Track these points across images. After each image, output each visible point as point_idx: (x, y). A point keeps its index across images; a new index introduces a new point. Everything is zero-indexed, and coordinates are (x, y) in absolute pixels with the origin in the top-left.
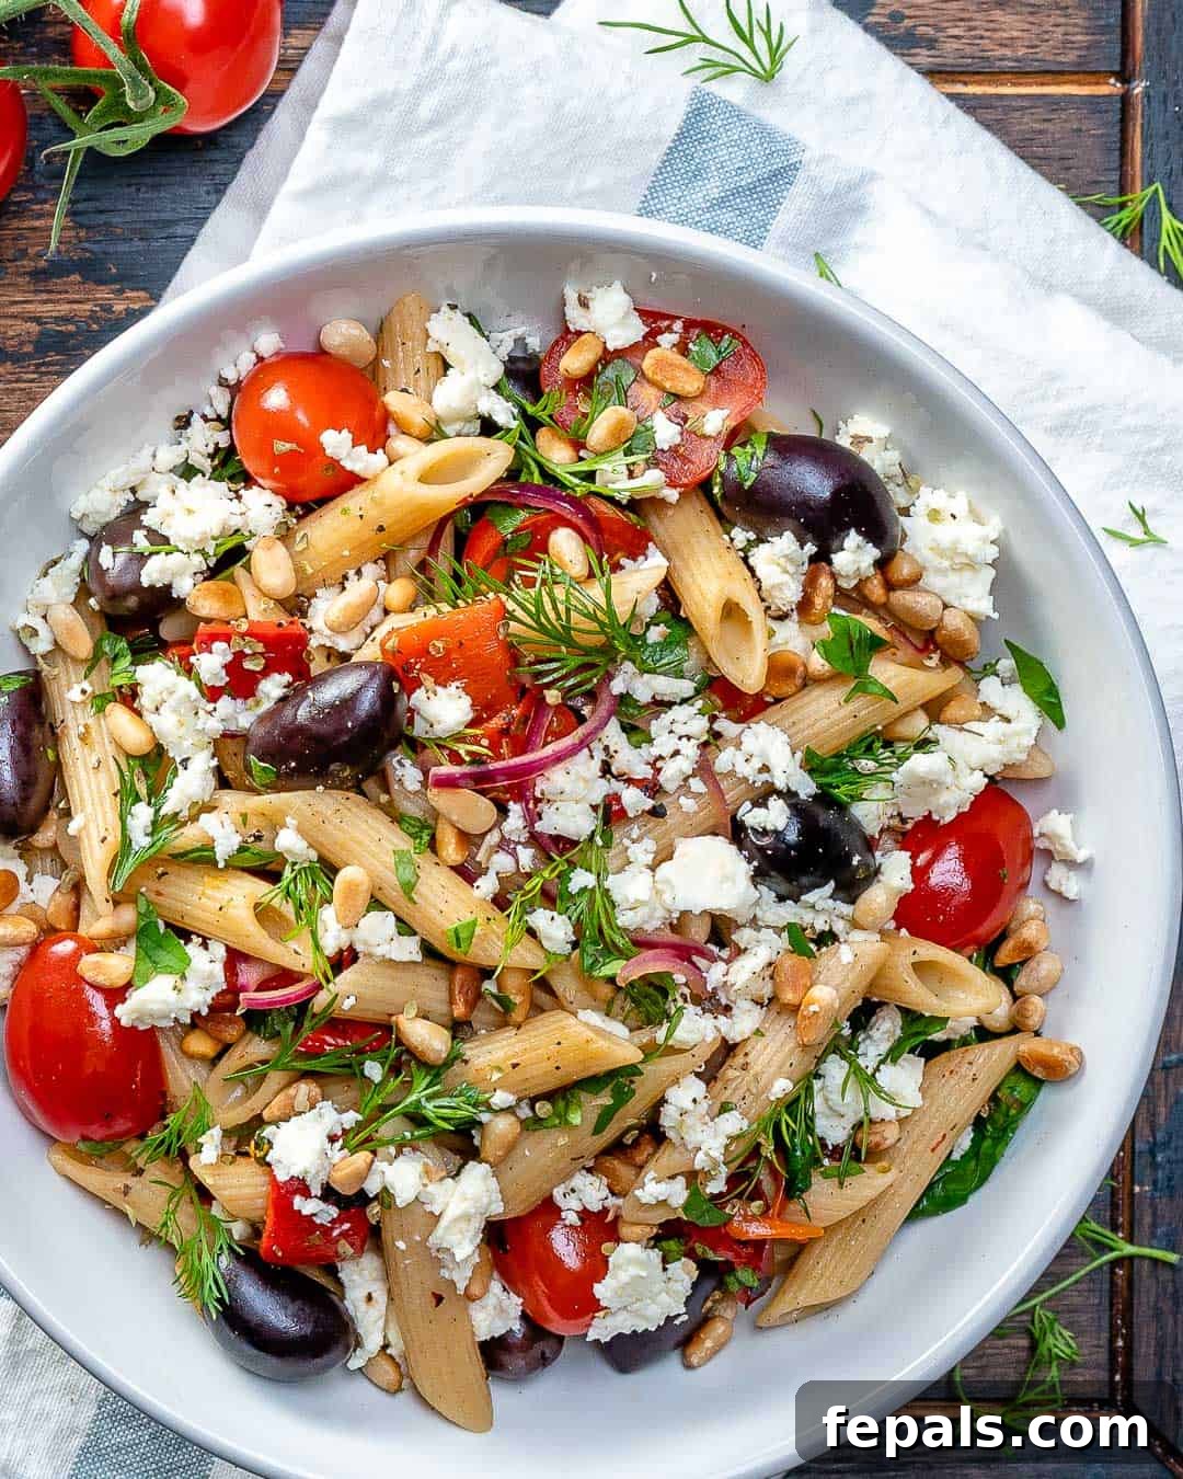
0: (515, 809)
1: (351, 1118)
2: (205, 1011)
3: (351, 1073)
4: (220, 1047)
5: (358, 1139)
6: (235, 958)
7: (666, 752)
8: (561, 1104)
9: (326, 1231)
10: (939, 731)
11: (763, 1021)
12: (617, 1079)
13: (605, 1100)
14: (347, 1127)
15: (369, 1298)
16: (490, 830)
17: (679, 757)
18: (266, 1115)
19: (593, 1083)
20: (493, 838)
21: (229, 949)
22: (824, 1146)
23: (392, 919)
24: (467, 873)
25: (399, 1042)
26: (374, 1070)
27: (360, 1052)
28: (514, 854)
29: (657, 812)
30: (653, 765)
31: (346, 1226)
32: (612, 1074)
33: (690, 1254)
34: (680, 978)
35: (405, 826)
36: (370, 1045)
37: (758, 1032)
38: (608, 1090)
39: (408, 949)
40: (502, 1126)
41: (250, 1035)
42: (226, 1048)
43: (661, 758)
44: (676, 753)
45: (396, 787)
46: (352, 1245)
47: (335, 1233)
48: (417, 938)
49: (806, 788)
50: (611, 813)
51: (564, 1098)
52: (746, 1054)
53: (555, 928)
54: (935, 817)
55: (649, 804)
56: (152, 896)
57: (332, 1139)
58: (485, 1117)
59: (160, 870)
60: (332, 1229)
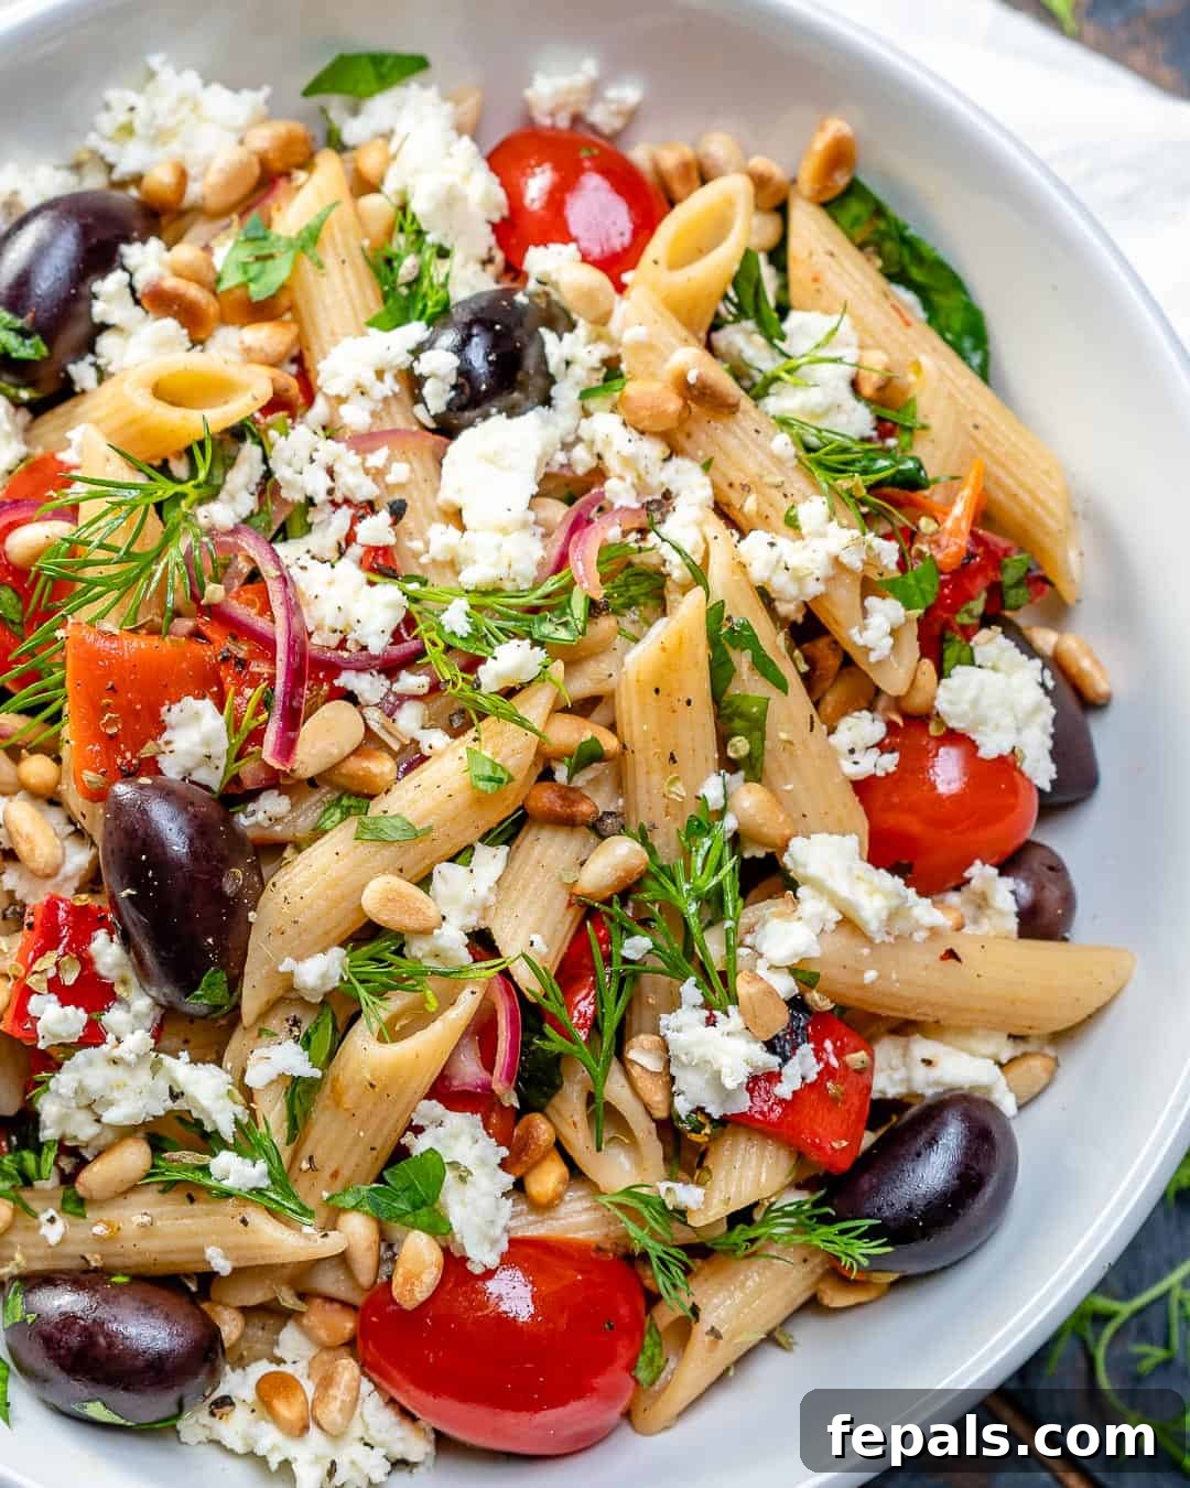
0: (347, 680)
1: (690, 991)
2: (504, 1152)
3: (630, 977)
4: (556, 1156)
5: (719, 989)
6: (444, 1090)
7: (327, 482)
8: (738, 724)
9: (827, 1073)
10: (391, 185)
11: (693, 459)
12: (723, 638)
13: (742, 660)
14: (700, 1000)
15: (928, 1062)
16: (364, 719)
17: (335, 468)
18: (661, 1114)
19: (720, 672)
20: (375, 717)
21: (428, 1097)
22: (869, 440)
23: (445, 867)
24: (412, 758)
25: (608, 902)
26: (637, 946)
27: (608, 958)
28: (402, 698)
29: (398, 511)
30: (336, 505)
31: (828, 1045)
32: (714, 641)
33: (967, 633)
34: (614, 533)
35: (328, 824)
36: (601, 941)
37: (707, 466)
38: (734, 655)
39: (490, 862)
40: (749, 801)
41: (549, 1110)
42: (560, 1148)
43: (330, 492)
44: (330, 472)
45: (278, 828)
46: (856, 1050)
47: (834, 1062)
48: (479, 846)
49: (416, 331)
50: (382, 564)
51: (730, 719)
52: (731, 485)
53: (510, 659)
54: (496, 218)
55: (384, 517)
56: (338, 1186)
57: (711, 1022)
58: (730, 823)
59: (305, 1165)
60: (827, 1064)
